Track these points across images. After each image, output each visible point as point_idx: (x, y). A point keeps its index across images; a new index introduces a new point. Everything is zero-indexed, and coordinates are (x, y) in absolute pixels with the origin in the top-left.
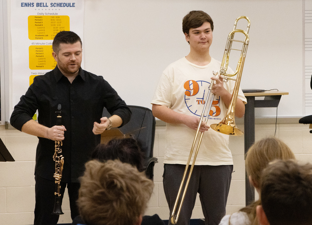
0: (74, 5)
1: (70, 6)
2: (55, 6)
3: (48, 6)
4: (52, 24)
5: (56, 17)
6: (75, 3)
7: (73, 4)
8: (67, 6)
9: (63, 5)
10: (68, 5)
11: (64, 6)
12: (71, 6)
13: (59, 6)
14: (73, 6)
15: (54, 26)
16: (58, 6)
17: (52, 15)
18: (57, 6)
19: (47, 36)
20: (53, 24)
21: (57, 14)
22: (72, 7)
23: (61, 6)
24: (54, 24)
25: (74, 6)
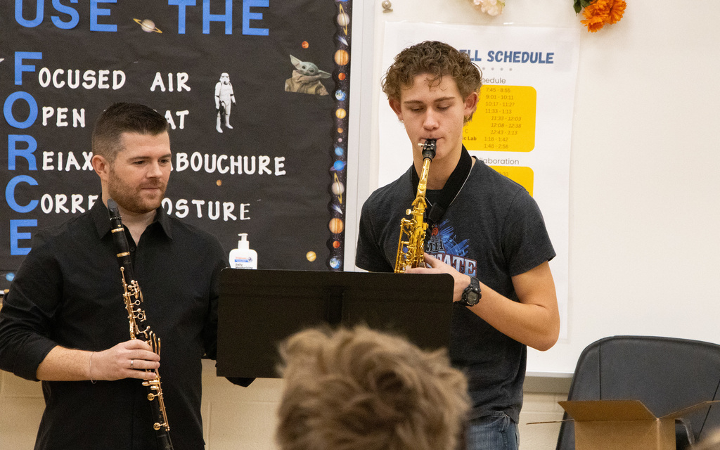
0: (551, 58)
1: (541, 62)
2: (499, 59)
3: (480, 60)
4: (488, 107)
5: (502, 90)
6: (553, 54)
7: (548, 54)
8: (532, 62)
9: (520, 59)
10: (534, 59)
11: (524, 61)
12: (543, 62)
13: (510, 61)
14: (548, 62)
15: (495, 115)
16: (508, 59)
17: (490, 84)
18: (505, 61)
19: (474, 139)
20: (491, 108)
21: (503, 81)
22: (545, 64)
23: (515, 61)
24: (495, 108)
25: (552, 62)
